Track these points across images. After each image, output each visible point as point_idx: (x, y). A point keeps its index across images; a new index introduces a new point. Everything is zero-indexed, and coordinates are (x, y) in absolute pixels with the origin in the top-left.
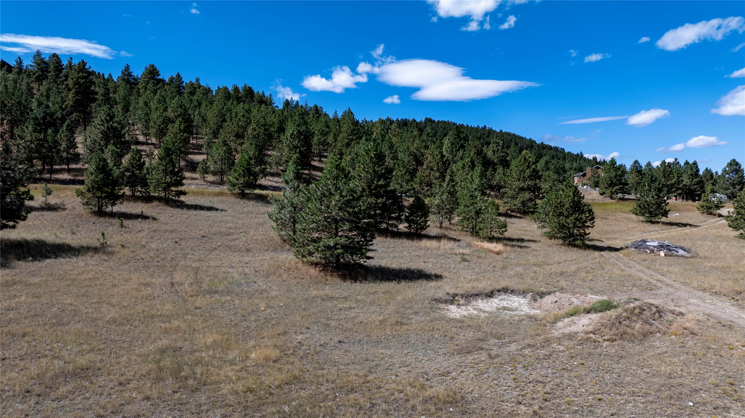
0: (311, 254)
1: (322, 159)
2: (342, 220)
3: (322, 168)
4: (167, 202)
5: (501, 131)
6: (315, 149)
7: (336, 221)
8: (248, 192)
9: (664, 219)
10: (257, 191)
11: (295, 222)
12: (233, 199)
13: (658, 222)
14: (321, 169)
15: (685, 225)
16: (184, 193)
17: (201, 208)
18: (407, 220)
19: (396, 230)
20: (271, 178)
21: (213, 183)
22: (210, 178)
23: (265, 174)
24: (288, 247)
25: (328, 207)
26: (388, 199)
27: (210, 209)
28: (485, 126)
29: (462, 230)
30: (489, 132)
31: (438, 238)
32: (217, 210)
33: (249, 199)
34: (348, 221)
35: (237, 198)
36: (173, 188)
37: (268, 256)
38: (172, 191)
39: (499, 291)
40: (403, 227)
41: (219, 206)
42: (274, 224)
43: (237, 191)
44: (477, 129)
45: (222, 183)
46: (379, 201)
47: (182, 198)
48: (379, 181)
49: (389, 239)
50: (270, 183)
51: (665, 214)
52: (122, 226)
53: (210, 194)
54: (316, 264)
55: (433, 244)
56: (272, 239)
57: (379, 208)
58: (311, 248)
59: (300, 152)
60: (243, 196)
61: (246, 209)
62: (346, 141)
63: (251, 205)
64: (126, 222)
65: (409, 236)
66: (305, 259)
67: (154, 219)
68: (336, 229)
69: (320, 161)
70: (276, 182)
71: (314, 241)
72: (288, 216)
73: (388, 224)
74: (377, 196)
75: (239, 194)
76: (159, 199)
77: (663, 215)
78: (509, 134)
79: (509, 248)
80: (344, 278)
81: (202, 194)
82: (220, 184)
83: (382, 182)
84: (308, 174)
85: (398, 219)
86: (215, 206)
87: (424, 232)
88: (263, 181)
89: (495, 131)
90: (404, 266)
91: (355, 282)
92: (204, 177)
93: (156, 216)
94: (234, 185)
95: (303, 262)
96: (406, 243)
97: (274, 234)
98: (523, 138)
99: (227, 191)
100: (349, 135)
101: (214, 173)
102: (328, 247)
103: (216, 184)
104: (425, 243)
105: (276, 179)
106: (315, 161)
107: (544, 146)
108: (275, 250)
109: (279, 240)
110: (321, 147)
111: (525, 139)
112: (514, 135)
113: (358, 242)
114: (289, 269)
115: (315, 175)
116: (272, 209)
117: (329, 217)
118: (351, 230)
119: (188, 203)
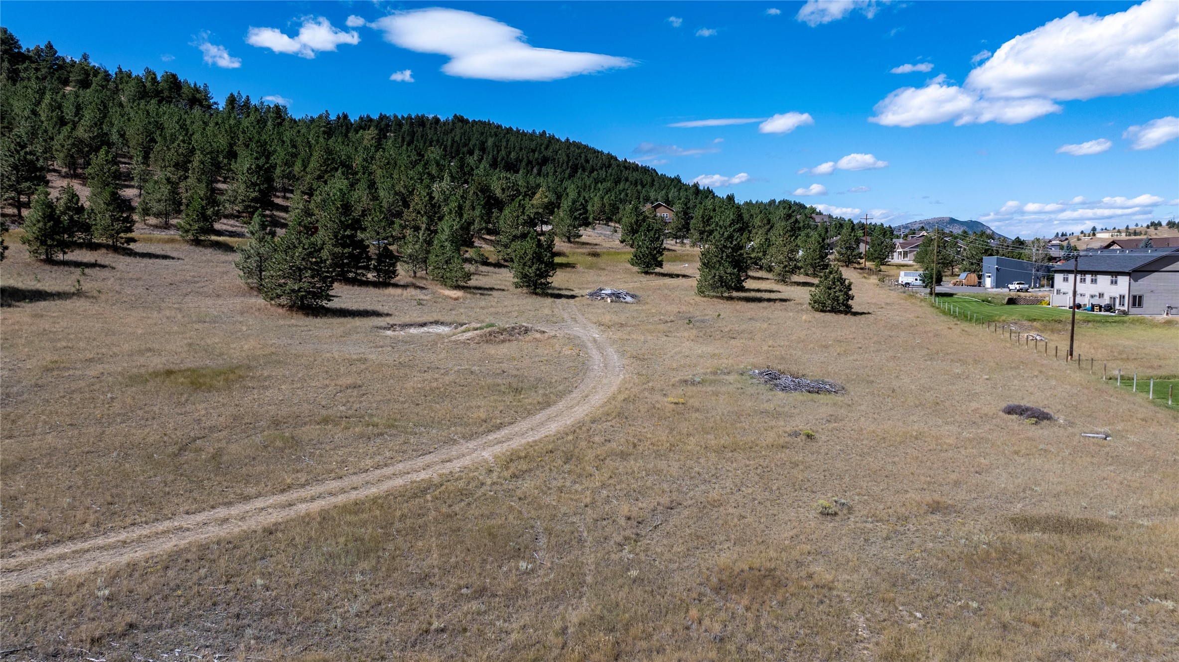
0: (279, 296)
1: (288, 195)
2: (305, 268)
3: (287, 207)
4: (115, 249)
5: (568, 140)
6: (278, 184)
7: (300, 270)
8: (203, 238)
9: (658, 270)
10: (214, 238)
11: (261, 271)
12: (186, 247)
13: (652, 273)
14: (285, 209)
15: (678, 276)
16: (133, 240)
17: (157, 256)
18: (375, 268)
19: (364, 279)
20: (225, 221)
21: (156, 227)
22: (152, 220)
23: (219, 216)
24: (255, 293)
25: (293, 257)
26: (354, 249)
27: (165, 257)
28: (544, 132)
29: (433, 280)
30: (550, 142)
31: (405, 287)
32: (173, 258)
33: (205, 246)
34: (310, 269)
35: (191, 245)
36: (122, 235)
37: (238, 300)
38: (122, 238)
39: (431, 323)
40: (371, 276)
41: (174, 254)
42: (242, 273)
43: (190, 236)
44: (532, 136)
45: (167, 226)
46: (345, 251)
47: (132, 246)
48: (345, 231)
49: (356, 287)
50: (224, 227)
51: (660, 265)
52: (84, 274)
53: (159, 241)
54: (283, 306)
55: (399, 291)
56: (239, 287)
57: (347, 258)
58: (279, 291)
59: (260, 191)
60: (197, 242)
61: (204, 258)
62: (318, 173)
63: (208, 253)
64: (87, 271)
65: (375, 285)
66: (273, 302)
67: (113, 268)
68: (300, 276)
69: (284, 197)
70: (232, 226)
71: (280, 285)
72: (255, 265)
73: (356, 273)
74: (344, 246)
75: (192, 240)
76: (107, 247)
77: (657, 266)
78: (578, 145)
79: (469, 296)
80: (307, 315)
81: (150, 240)
82: (166, 228)
83: (348, 233)
84: (270, 216)
85: (367, 268)
86: (169, 254)
87: (393, 281)
88: (217, 226)
89: (558, 140)
90: (361, 308)
91: (316, 317)
92: (145, 220)
93: (114, 265)
94: (187, 231)
95: (271, 304)
96: (372, 291)
97: (241, 282)
98: (598, 152)
99: (177, 237)
100: (321, 166)
101: (157, 215)
102: (293, 291)
103: (161, 227)
104: (391, 291)
105: (232, 222)
106: (278, 197)
107: (627, 165)
108: (244, 295)
109: (246, 287)
110: (286, 181)
111: (602, 153)
112: (586, 147)
113: (320, 288)
114: (259, 310)
115: (279, 217)
116: (238, 257)
117: (293, 266)
118: (313, 277)
119: (137, 250)
